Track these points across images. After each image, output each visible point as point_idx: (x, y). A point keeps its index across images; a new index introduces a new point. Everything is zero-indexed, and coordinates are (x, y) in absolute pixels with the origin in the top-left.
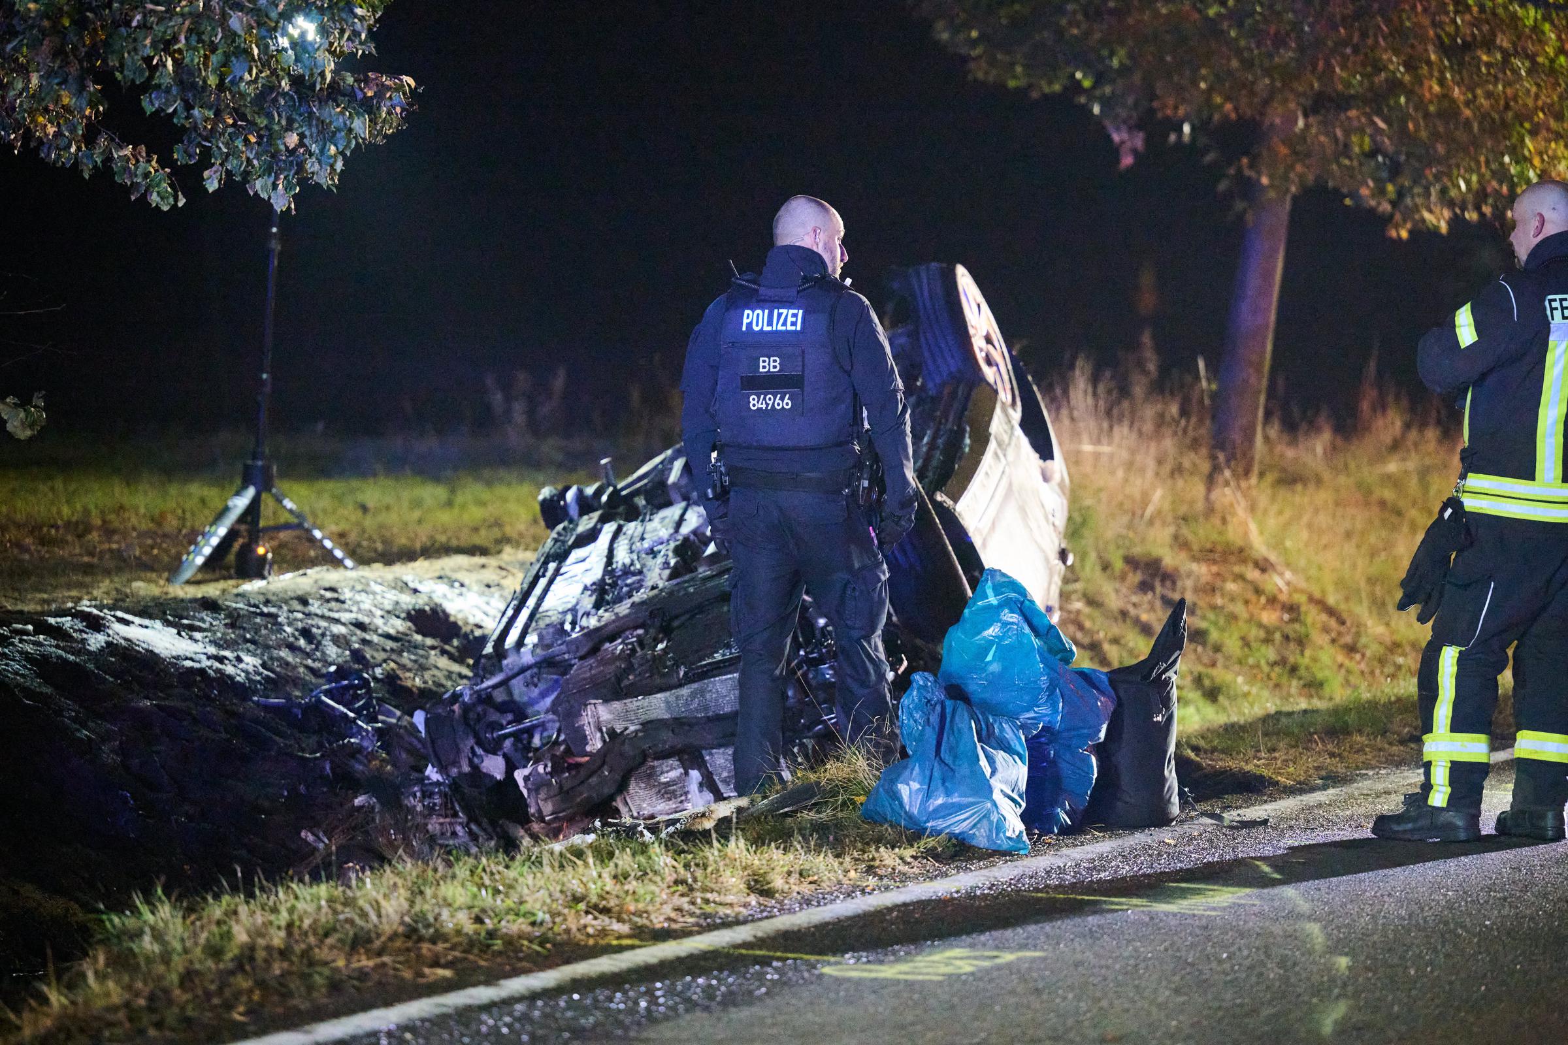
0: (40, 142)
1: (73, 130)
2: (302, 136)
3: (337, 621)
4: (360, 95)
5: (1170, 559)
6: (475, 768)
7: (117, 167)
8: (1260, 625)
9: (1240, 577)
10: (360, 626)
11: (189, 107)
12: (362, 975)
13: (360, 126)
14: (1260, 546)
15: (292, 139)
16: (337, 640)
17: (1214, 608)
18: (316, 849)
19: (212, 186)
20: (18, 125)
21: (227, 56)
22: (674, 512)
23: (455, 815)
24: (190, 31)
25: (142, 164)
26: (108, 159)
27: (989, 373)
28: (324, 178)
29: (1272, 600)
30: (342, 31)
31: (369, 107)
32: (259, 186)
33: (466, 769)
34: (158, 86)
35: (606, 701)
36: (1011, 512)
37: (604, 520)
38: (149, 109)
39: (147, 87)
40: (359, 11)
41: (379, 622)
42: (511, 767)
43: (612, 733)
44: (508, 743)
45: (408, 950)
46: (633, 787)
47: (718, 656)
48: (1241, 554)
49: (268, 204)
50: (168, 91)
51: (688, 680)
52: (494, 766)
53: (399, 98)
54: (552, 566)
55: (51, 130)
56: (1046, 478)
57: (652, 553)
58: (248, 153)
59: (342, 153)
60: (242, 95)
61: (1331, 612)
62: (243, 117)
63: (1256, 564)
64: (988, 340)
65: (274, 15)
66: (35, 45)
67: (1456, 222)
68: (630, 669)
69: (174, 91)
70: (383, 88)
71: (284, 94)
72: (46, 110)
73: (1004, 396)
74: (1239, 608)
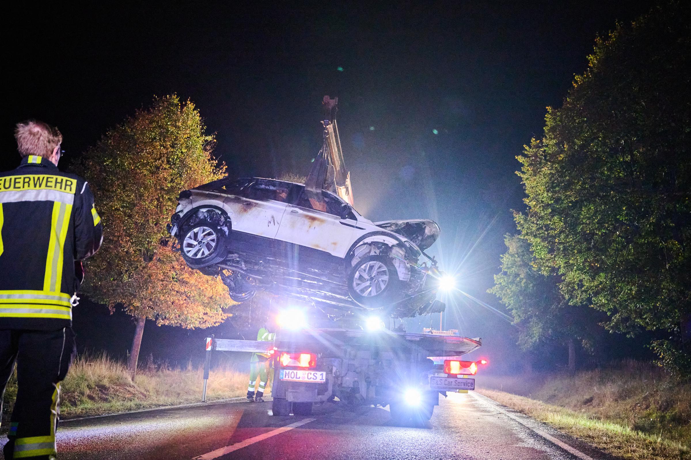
14: (132, 383)
63: (130, 387)
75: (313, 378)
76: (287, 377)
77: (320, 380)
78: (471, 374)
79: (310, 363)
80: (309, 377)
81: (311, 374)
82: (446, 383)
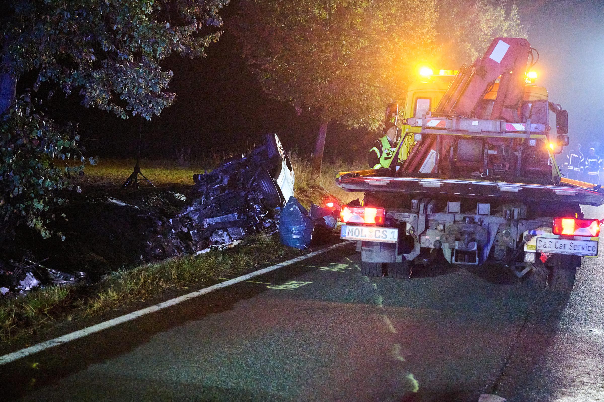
0: (99, 105)
1: (105, 103)
2: (153, 105)
4: (165, 97)
5: (306, 188)
6: (182, 230)
7: (115, 110)
9: (318, 191)
11: (130, 98)
12: (169, 289)
13: (165, 103)
14: (321, 185)
15: (151, 106)
18: (150, 246)
19: (134, 115)
20: (94, 101)
21: (138, 88)
23: (178, 240)
24: (131, 82)
25: (120, 110)
26: (113, 108)
27: (281, 154)
28: (157, 114)
30: (162, 84)
31: (167, 99)
32: (144, 115)
33: (180, 230)
34: (124, 94)
35: (208, 218)
36: (286, 182)
38: (121, 99)
39: (121, 94)
40: (166, 79)
42: (189, 231)
43: (209, 224)
44: (188, 226)
45: (178, 282)
46: (213, 235)
48: (318, 187)
49: (145, 119)
50: (126, 95)
51: (225, 214)
52: (186, 230)
53: (173, 97)
55: (101, 102)
56: (291, 175)
58: (141, 108)
59: (161, 109)
60: (141, 96)
61: (335, 198)
62: (141, 101)
63: (321, 189)
64: (280, 148)
65: (148, 79)
66: (98, 84)
67: (360, 127)
68: (213, 212)
69: (127, 95)
70: (170, 95)
71: (150, 96)
72: (100, 98)
73: (284, 159)
74: (319, 198)
75: (382, 237)
76: (350, 234)
77: (391, 239)
78: (591, 236)
79: (377, 218)
80: (377, 236)
81: (379, 231)
82: (558, 246)
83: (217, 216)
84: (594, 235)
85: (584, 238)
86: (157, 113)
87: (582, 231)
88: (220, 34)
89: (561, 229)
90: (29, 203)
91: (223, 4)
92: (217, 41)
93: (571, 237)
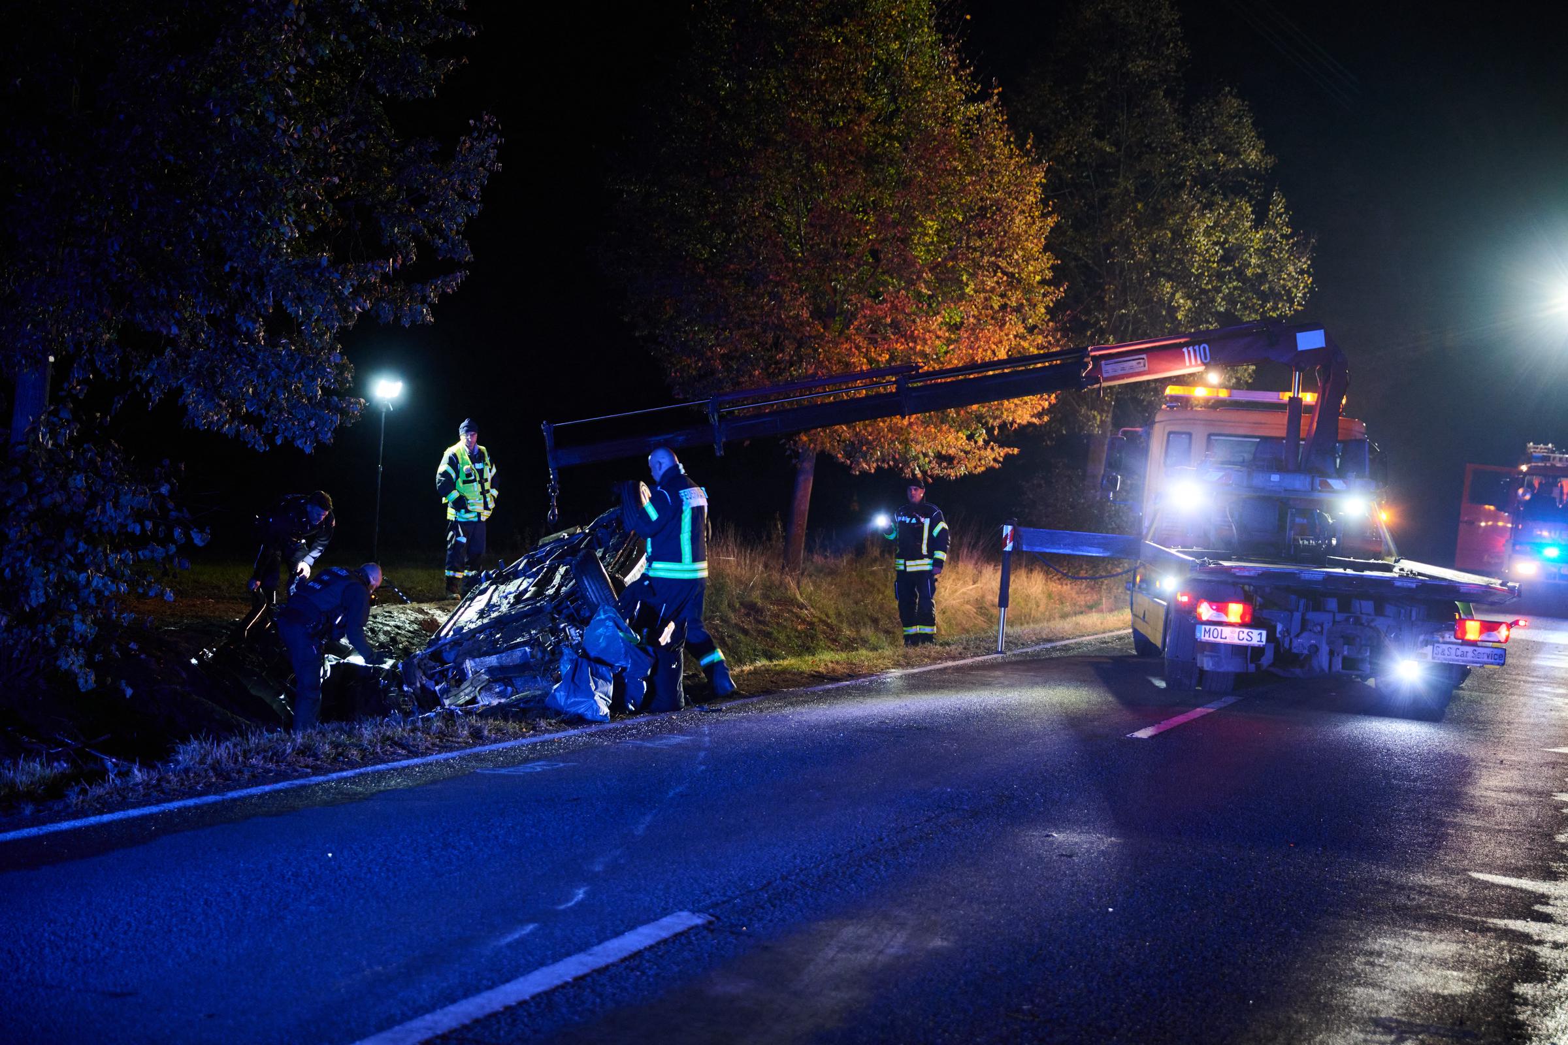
2: (317, 422)
3: (388, 625)
4: (340, 406)
5: (761, 604)
6: (422, 685)
7: (243, 434)
8: (796, 630)
9: (791, 611)
10: (398, 627)
14: (800, 599)
15: (314, 422)
16: (386, 633)
17: (778, 624)
19: (279, 442)
22: (518, 581)
25: (252, 433)
26: (239, 431)
28: (328, 440)
29: (804, 621)
31: (344, 411)
32: (299, 443)
33: (419, 685)
35: (475, 658)
37: (491, 584)
41: (407, 626)
43: (475, 671)
44: (437, 676)
47: (518, 640)
48: (792, 602)
49: (302, 451)
51: (507, 650)
52: (431, 684)
53: (357, 407)
54: (468, 603)
55: (215, 419)
57: (506, 597)
58: (293, 429)
61: (828, 625)
62: (291, 413)
63: (798, 607)
68: (484, 645)
70: (350, 403)
71: (305, 405)
74: (788, 624)
75: (1247, 640)
76: (1207, 635)
77: (1257, 642)
78: (1499, 642)
79: (1242, 617)
80: (1241, 638)
81: (1243, 633)
82: (1459, 653)
83: (490, 655)
84: (1503, 640)
85: (1490, 644)
86: (328, 437)
87: (1489, 636)
88: (460, 277)
89: (1464, 632)
90: (66, 621)
91: (467, 215)
92: (453, 290)
93: (1473, 643)
